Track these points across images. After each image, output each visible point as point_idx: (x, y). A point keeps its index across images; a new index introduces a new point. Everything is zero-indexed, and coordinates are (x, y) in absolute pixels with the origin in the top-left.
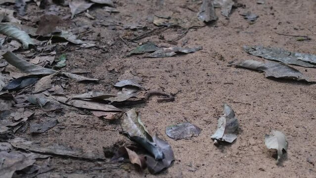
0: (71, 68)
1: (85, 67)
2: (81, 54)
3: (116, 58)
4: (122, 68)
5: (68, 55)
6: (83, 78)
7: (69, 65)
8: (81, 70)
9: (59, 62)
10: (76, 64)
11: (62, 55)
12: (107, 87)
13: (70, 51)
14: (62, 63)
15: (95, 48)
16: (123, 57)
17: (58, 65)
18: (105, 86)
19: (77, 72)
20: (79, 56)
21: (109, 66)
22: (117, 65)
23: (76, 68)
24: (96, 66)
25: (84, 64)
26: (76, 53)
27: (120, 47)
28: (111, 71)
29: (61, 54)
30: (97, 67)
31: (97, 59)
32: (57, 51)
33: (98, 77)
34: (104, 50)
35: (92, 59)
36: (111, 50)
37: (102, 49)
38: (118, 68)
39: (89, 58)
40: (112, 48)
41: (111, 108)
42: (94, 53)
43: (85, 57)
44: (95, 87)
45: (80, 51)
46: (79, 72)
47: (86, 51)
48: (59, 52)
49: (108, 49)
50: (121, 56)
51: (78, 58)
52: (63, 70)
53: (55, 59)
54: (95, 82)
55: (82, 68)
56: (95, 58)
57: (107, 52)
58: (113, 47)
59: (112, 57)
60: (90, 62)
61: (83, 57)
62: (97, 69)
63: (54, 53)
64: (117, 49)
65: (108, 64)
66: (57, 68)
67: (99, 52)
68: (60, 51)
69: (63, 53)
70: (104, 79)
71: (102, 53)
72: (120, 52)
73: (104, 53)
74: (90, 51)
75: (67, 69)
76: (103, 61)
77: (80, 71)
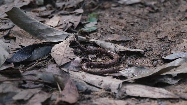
0: (105, 33)
1: (124, 32)
2: (120, 14)
3: (169, 20)
4: (178, 36)
5: (100, 15)
6: (121, 48)
7: (102, 29)
8: (118, 36)
9: (87, 25)
10: (112, 28)
11: (92, 15)
12: (155, 62)
13: (104, 9)
14: (90, 26)
15: (140, 5)
16: (180, 20)
17: (85, 29)
18: (154, 60)
19: (112, 39)
20: (117, 16)
21: (159, 32)
22: (171, 31)
23: (111, 33)
24: (140, 31)
25: (123, 27)
26: (112, 13)
27: (176, 5)
28: (161, 40)
29: (91, 12)
30: (141, 33)
31: (143, 21)
32: (84, 9)
33: (143, 48)
34: (153, 9)
35: (136, 20)
36: (163, 9)
37: (150, 6)
38: (173, 35)
39: (130, 19)
40: (164, 6)
41: (163, 94)
42: (138, 12)
43: (126, 18)
44: (139, 61)
45: (117, 8)
46: (114, 39)
47: (127, 9)
48: (88, 10)
49: (159, 7)
50: (178, 18)
51: (115, 19)
52: (93, 37)
53: (82, 20)
54: (139, 55)
55: (120, 34)
56: (139, 19)
57: (157, 11)
58: (166, 4)
59: (164, 18)
60: (132, 25)
61: (122, 18)
62: (142, 35)
63: (80, 11)
64: (171, 8)
65: (158, 29)
66: (83, 34)
67: (146, 10)
68: (89, 8)
69: (94, 11)
70: (152, 50)
71: (150, 12)
72: (176, 11)
73: (152, 12)
74: (133, 9)
75: (99, 34)
76: (150, 24)
77: (116, 37)
